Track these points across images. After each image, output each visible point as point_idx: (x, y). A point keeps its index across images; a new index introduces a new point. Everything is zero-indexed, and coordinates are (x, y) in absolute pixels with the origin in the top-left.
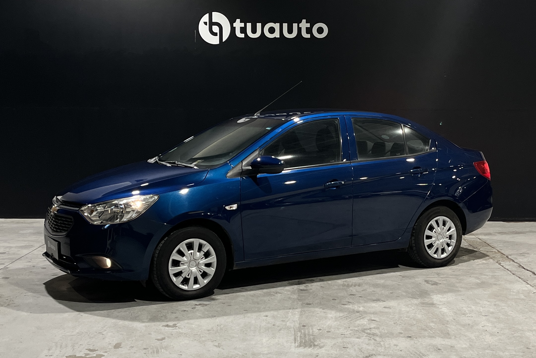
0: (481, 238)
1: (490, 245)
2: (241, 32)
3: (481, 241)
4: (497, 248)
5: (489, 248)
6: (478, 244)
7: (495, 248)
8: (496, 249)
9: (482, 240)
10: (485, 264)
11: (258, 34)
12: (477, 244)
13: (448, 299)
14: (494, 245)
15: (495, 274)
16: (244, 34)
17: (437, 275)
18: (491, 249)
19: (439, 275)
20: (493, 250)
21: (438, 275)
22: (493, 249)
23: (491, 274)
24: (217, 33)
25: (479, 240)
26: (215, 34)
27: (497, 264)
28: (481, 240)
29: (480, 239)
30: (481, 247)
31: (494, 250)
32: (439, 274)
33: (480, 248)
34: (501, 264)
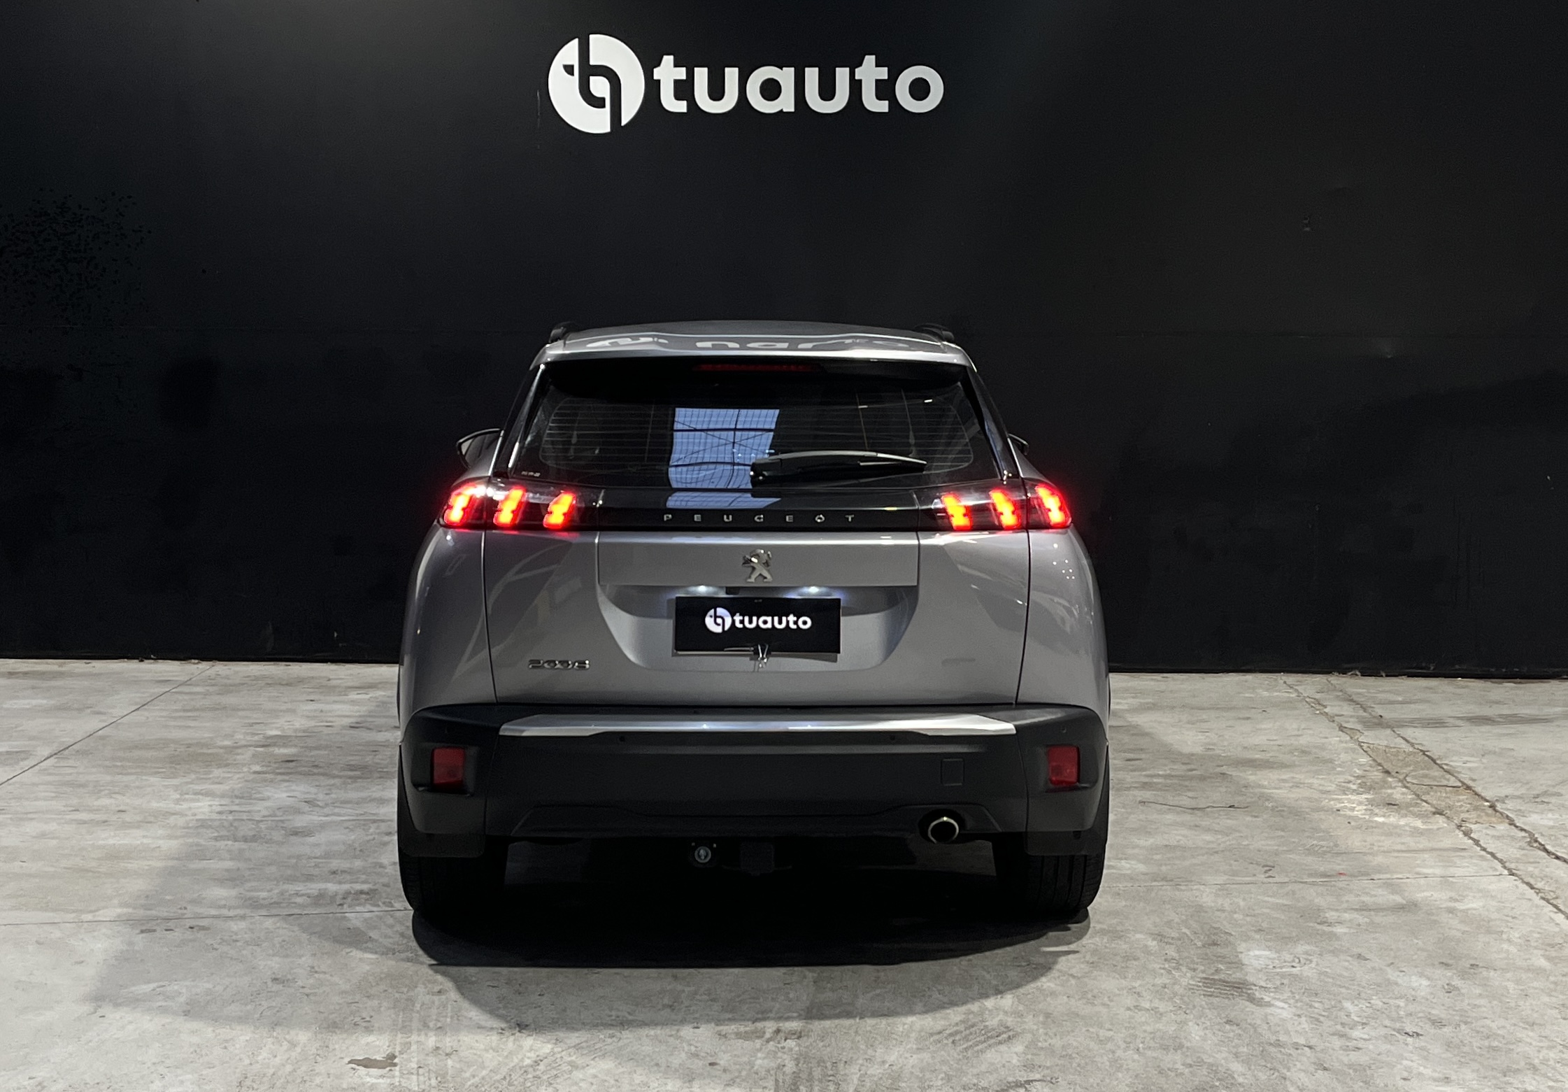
0: (1413, 738)
1: (1438, 762)
2: (678, 97)
3: (1411, 749)
4: (1460, 776)
5: (1436, 772)
6: (1400, 758)
7: (1456, 774)
8: (1456, 777)
9: (1416, 746)
10: (1421, 833)
11: (728, 103)
12: (1398, 760)
13: (1293, 967)
14: (1451, 763)
15: (1452, 871)
16: (684, 103)
17: (1266, 872)
18: (1443, 776)
19: (1270, 873)
20: (1448, 780)
21: (1267, 875)
22: (1448, 776)
23: (1438, 871)
24: (603, 99)
25: (1404, 745)
26: (597, 103)
27: (1461, 835)
28: (1412, 745)
29: (1407, 741)
30: (1411, 768)
31: (1453, 781)
32: (1270, 870)
33: (1407, 776)
34: (1472, 835)
